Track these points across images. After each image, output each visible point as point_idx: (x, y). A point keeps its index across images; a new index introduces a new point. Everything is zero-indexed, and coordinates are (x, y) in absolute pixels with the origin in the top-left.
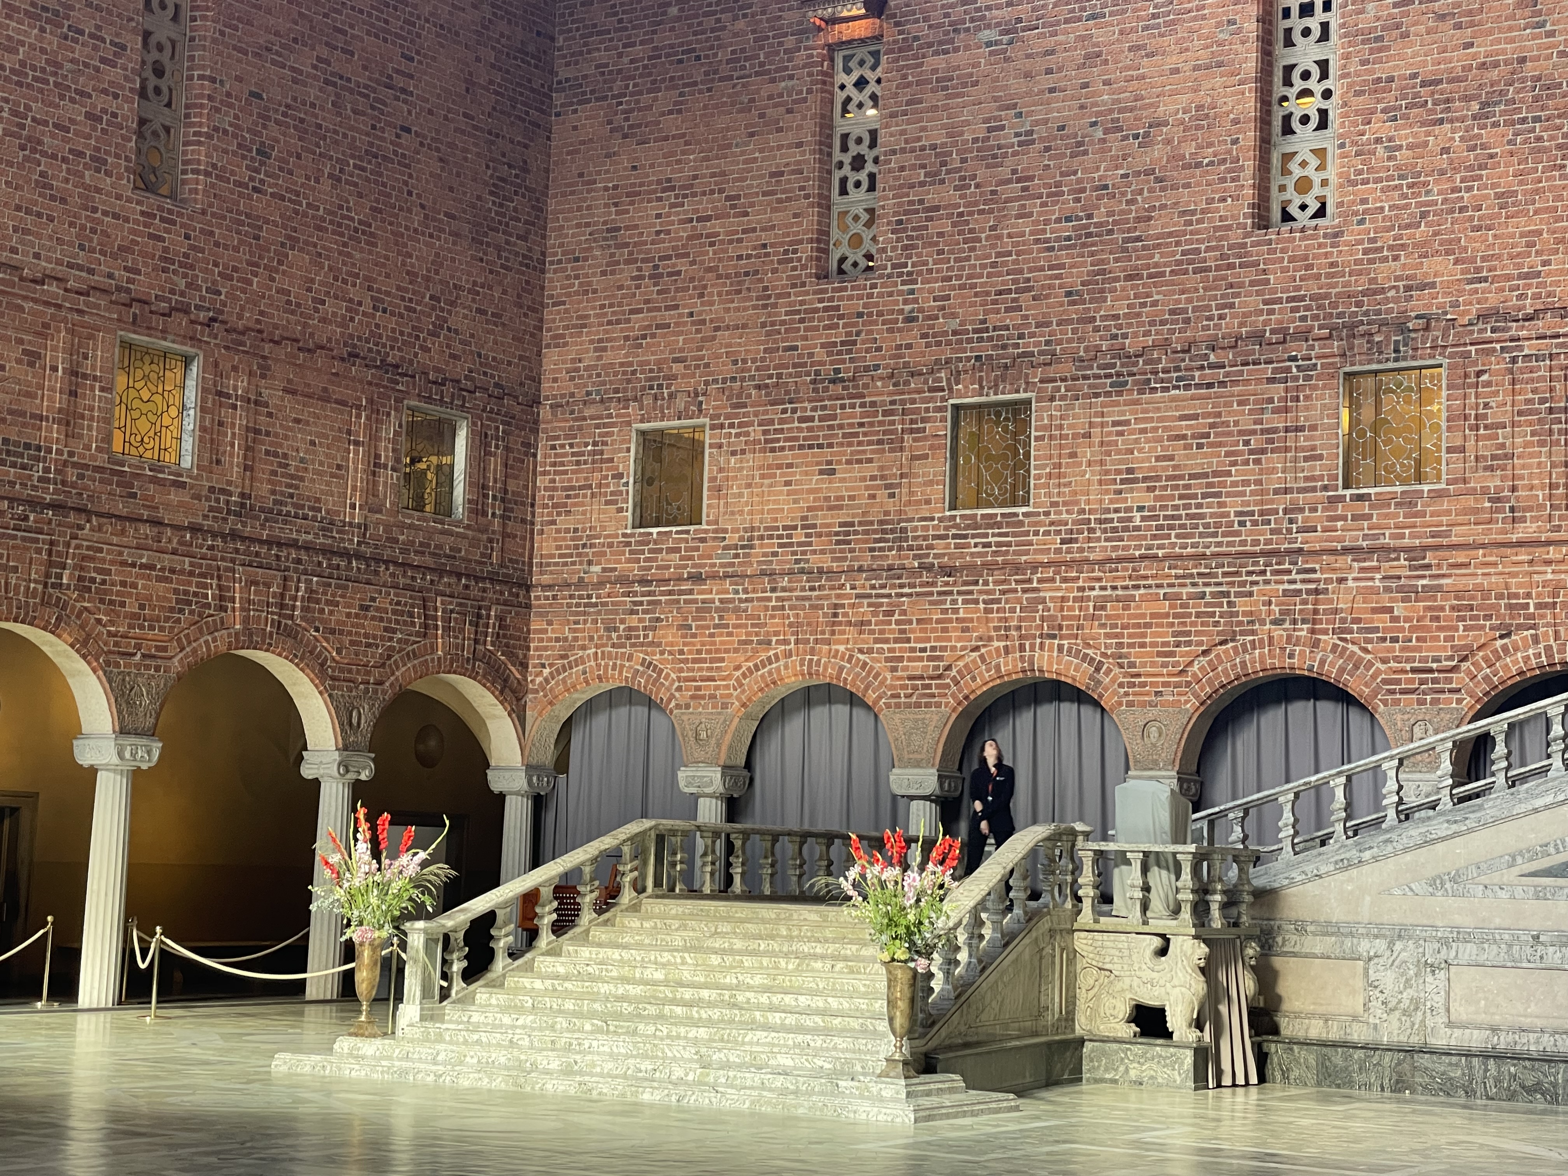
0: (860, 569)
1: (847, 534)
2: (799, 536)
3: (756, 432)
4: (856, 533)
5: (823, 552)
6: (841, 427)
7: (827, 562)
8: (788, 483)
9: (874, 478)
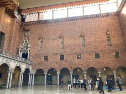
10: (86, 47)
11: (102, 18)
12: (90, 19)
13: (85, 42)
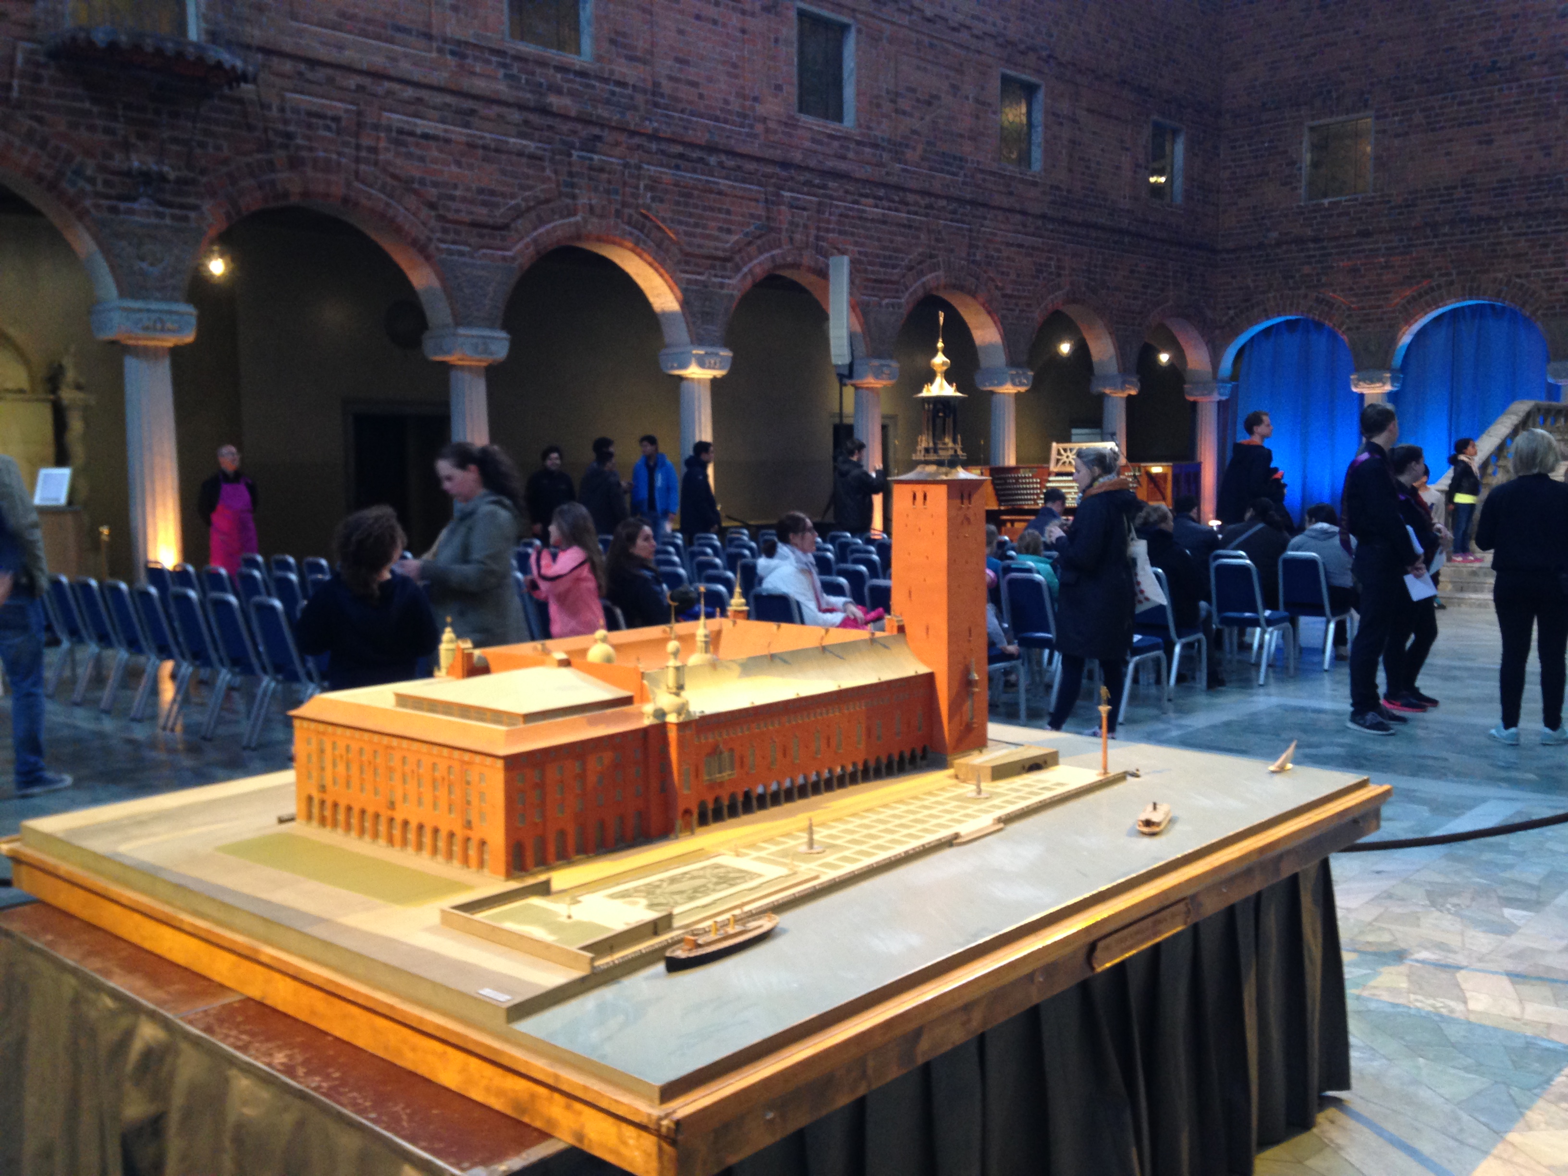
0: (1518, 214)
1: (1506, 188)
2: (1460, 193)
3: (1418, 118)
4: (1513, 186)
5: (1482, 204)
6: (1498, 106)
7: (1486, 211)
8: (1448, 154)
9: (1529, 143)
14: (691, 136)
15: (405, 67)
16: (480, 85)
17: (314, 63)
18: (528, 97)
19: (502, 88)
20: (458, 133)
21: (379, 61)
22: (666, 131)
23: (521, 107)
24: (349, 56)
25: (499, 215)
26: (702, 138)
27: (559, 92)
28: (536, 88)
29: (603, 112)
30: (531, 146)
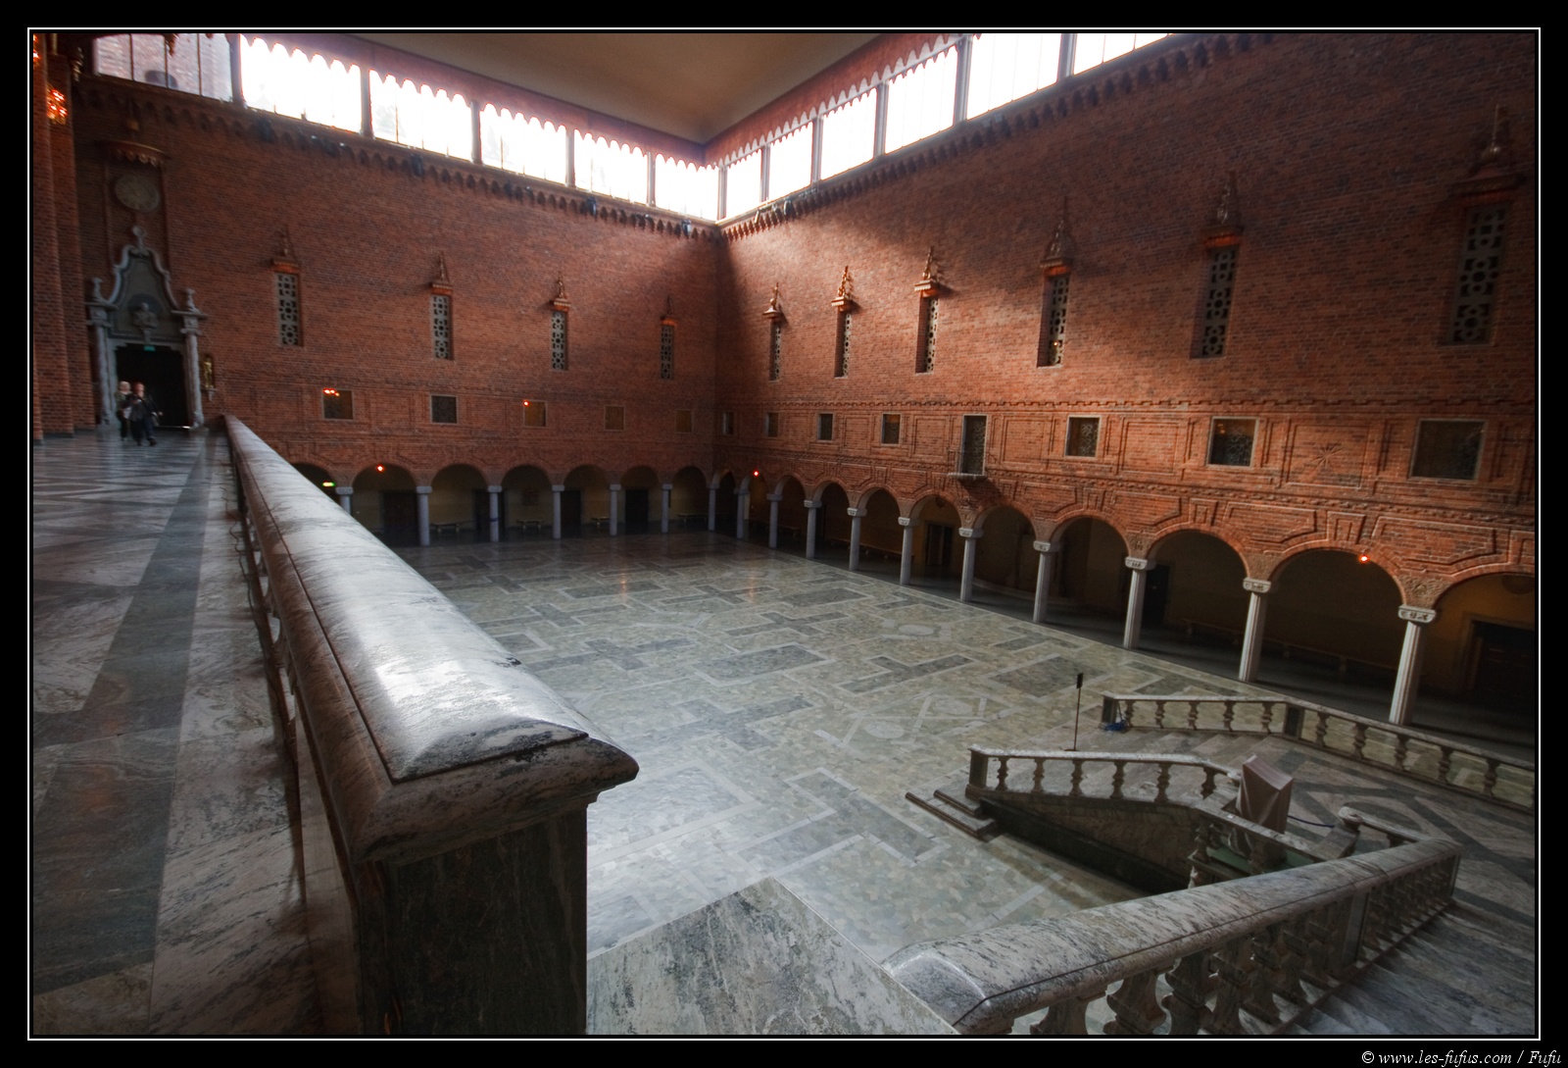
10: (571, 368)
11: (656, 236)
12: (601, 222)
13: (570, 346)
14: (1139, 479)
15: (1031, 469)
16: (1053, 471)
17: (1007, 471)
18: (1069, 473)
19: (1060, 471)
20: (1044, 485)
21: (1024, 468)
22: (1126, 478)
23: (1066, 475)
24: (1017, 468)
25: (1054, 509)
26: (1144, 479)
27: (1081, 469)
28: (1073, 470)
29: (1097, 474)
30: (1067, 487)
